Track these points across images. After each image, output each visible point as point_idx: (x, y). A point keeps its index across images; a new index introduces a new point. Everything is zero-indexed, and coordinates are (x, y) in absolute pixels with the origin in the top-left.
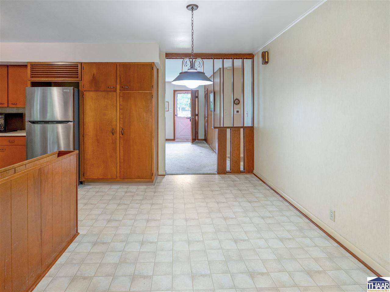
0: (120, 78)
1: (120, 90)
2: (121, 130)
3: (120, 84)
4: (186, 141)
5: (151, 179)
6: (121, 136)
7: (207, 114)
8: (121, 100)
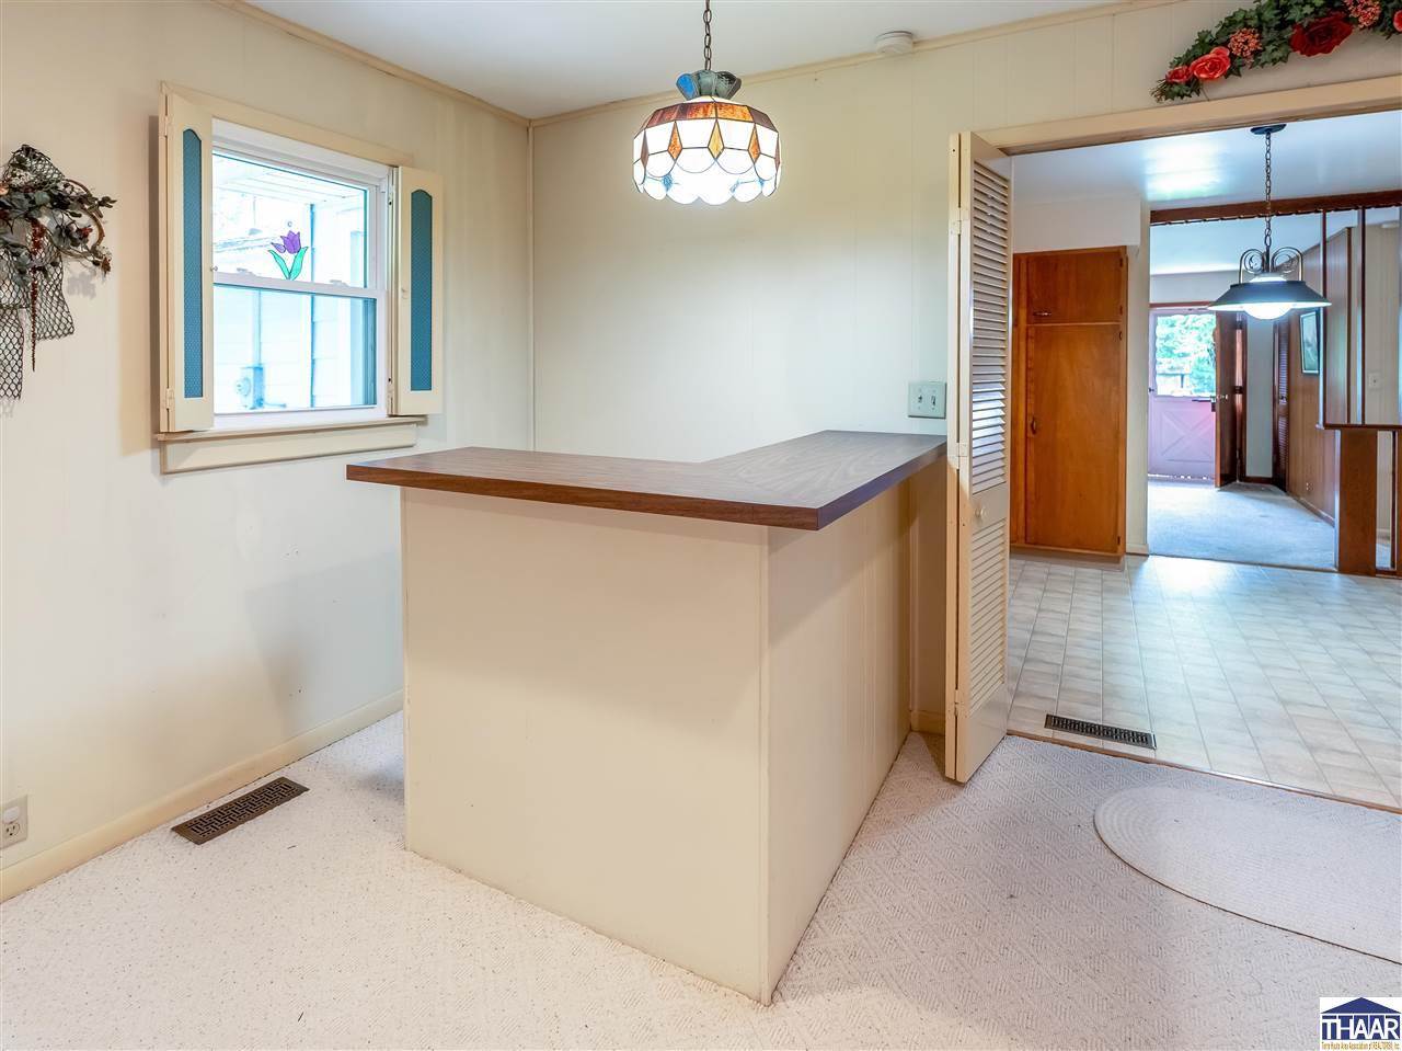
0: (1028, 291)
1: (1028, 321)
2: (1030, 422)
3: (1028, 306)
4: (1196, 479)
5: (1115, 552)
6: (1030, 434)
7: (1284, 386)
8: (1032, 346)
